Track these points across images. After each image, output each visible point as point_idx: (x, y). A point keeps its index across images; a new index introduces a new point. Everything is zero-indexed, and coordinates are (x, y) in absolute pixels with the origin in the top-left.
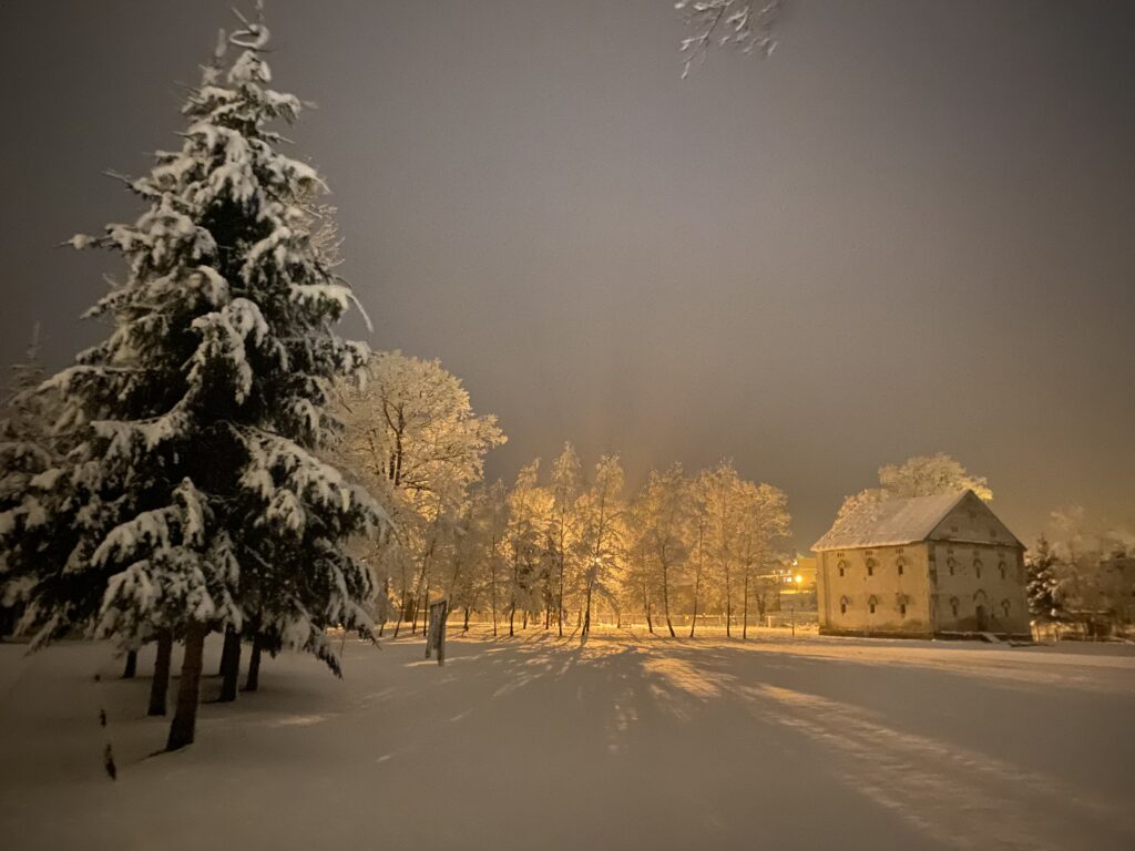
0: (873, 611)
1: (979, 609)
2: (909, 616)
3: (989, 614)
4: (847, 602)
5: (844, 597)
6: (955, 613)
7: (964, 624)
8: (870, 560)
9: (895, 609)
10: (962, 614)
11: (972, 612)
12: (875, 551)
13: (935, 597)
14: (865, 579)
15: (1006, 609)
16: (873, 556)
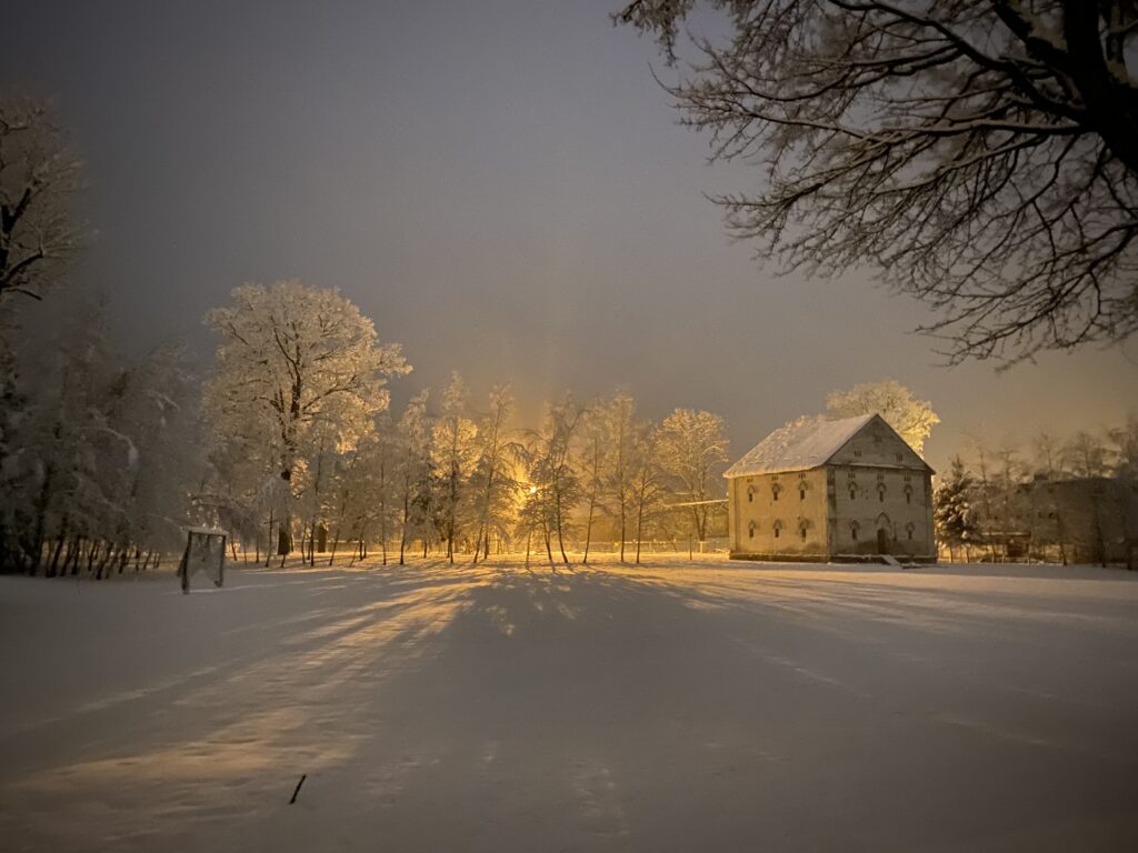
0: (777, 535)
1: (881, 533)
2: (808, 540)
3: (891, 537)
4: (755, 526)
5: (752, 522)
6: (854, 536)
7: (863, 547)
8: (776, 485)
9: (797, 533)
10: (861, 538)
11: (872, 535)
12: (780, 476)
13: (833, 522)
14: (771, 504)
15: (910, 533)
16: (778, 482)
